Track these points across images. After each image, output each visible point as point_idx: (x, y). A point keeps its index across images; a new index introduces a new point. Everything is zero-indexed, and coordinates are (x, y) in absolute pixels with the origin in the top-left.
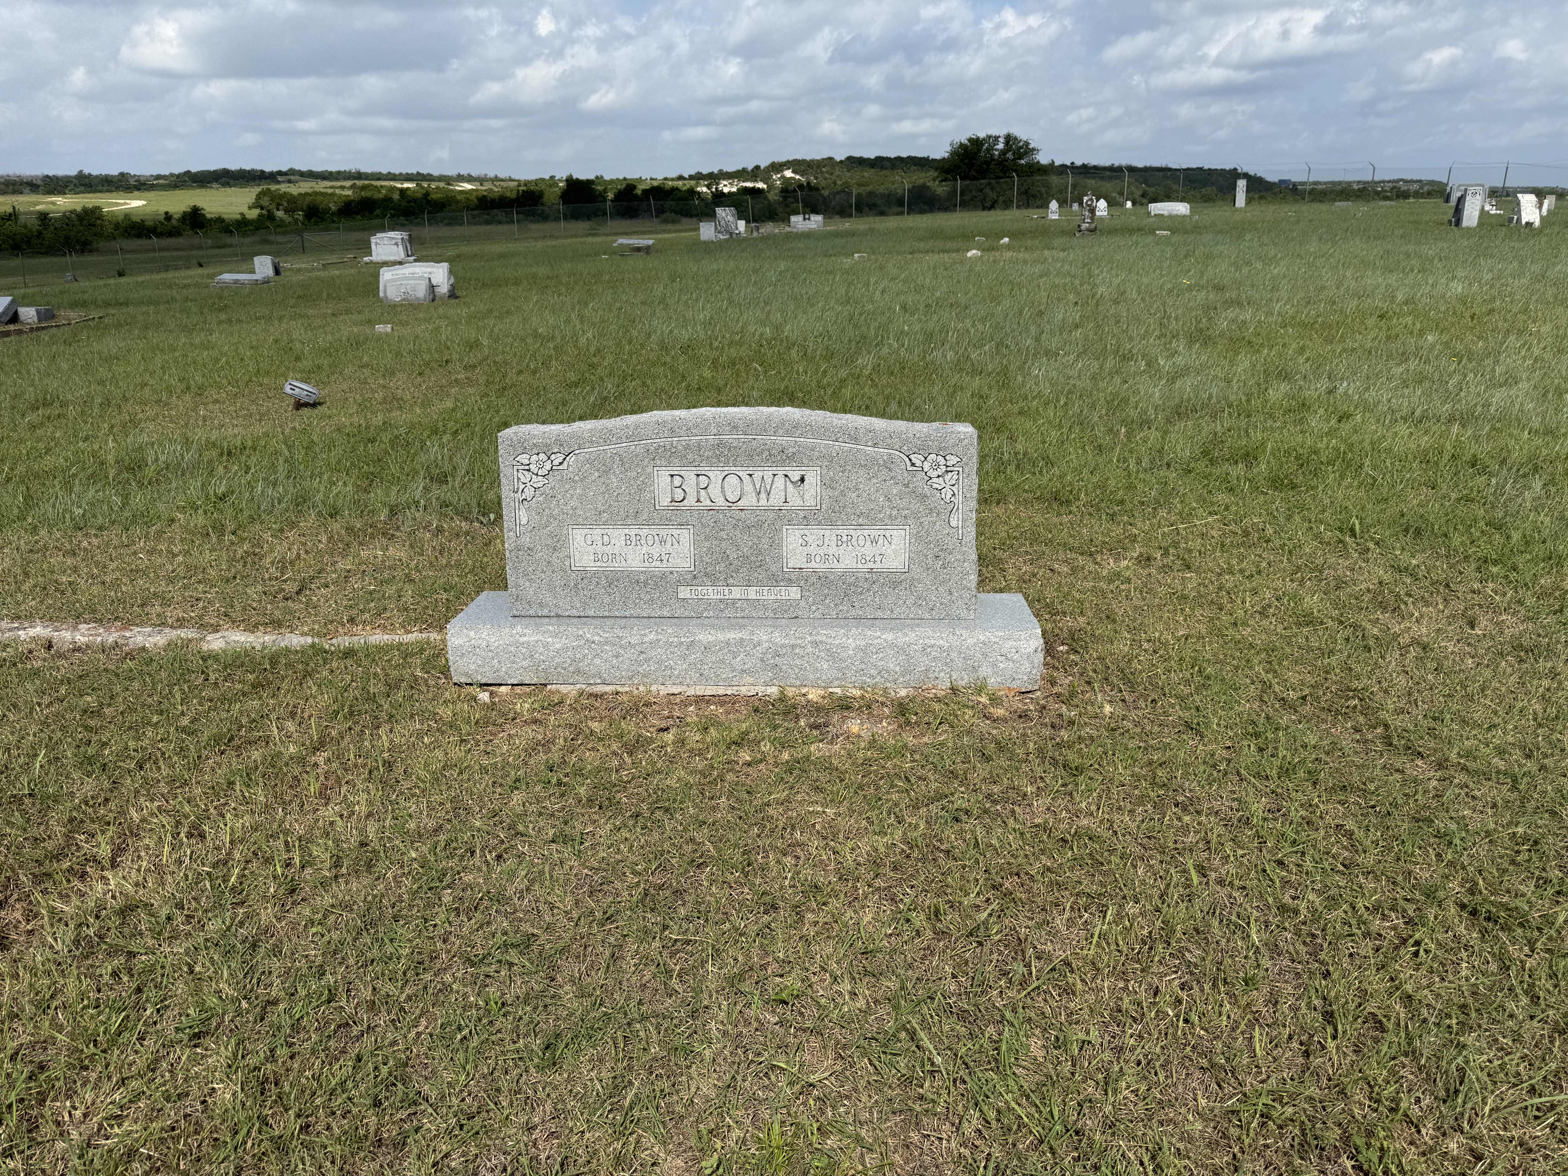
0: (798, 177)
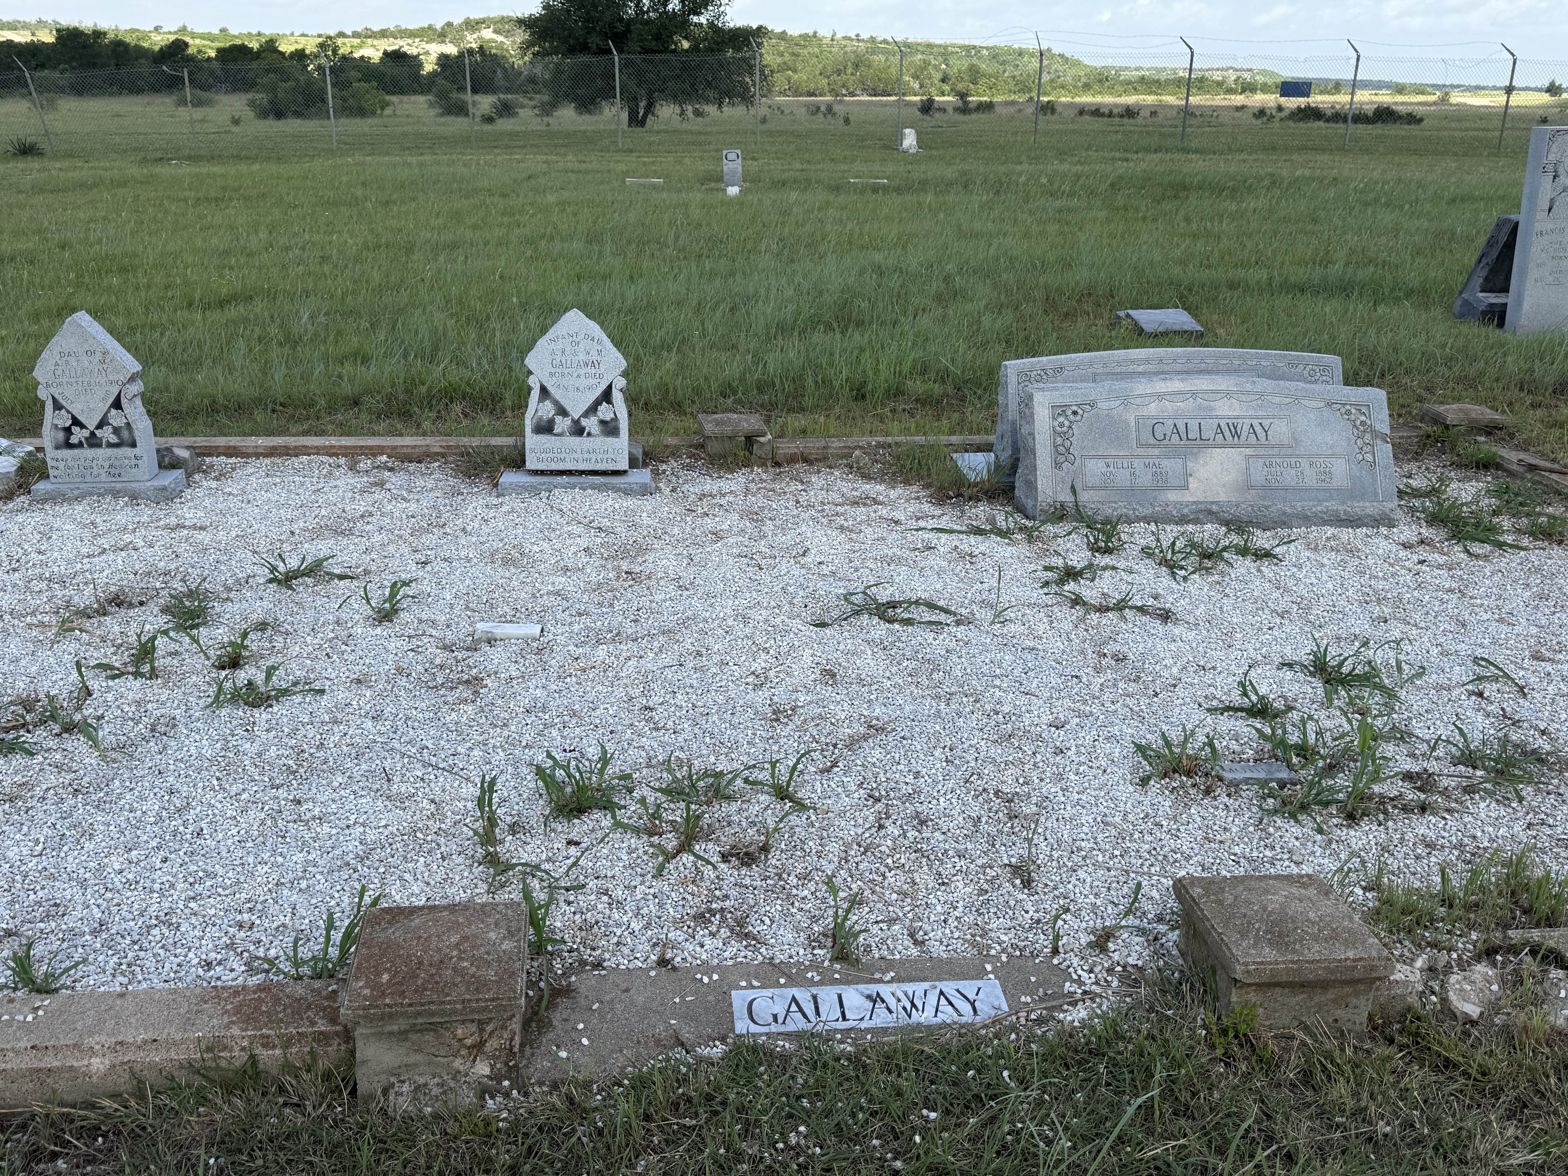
0: (500, 38)
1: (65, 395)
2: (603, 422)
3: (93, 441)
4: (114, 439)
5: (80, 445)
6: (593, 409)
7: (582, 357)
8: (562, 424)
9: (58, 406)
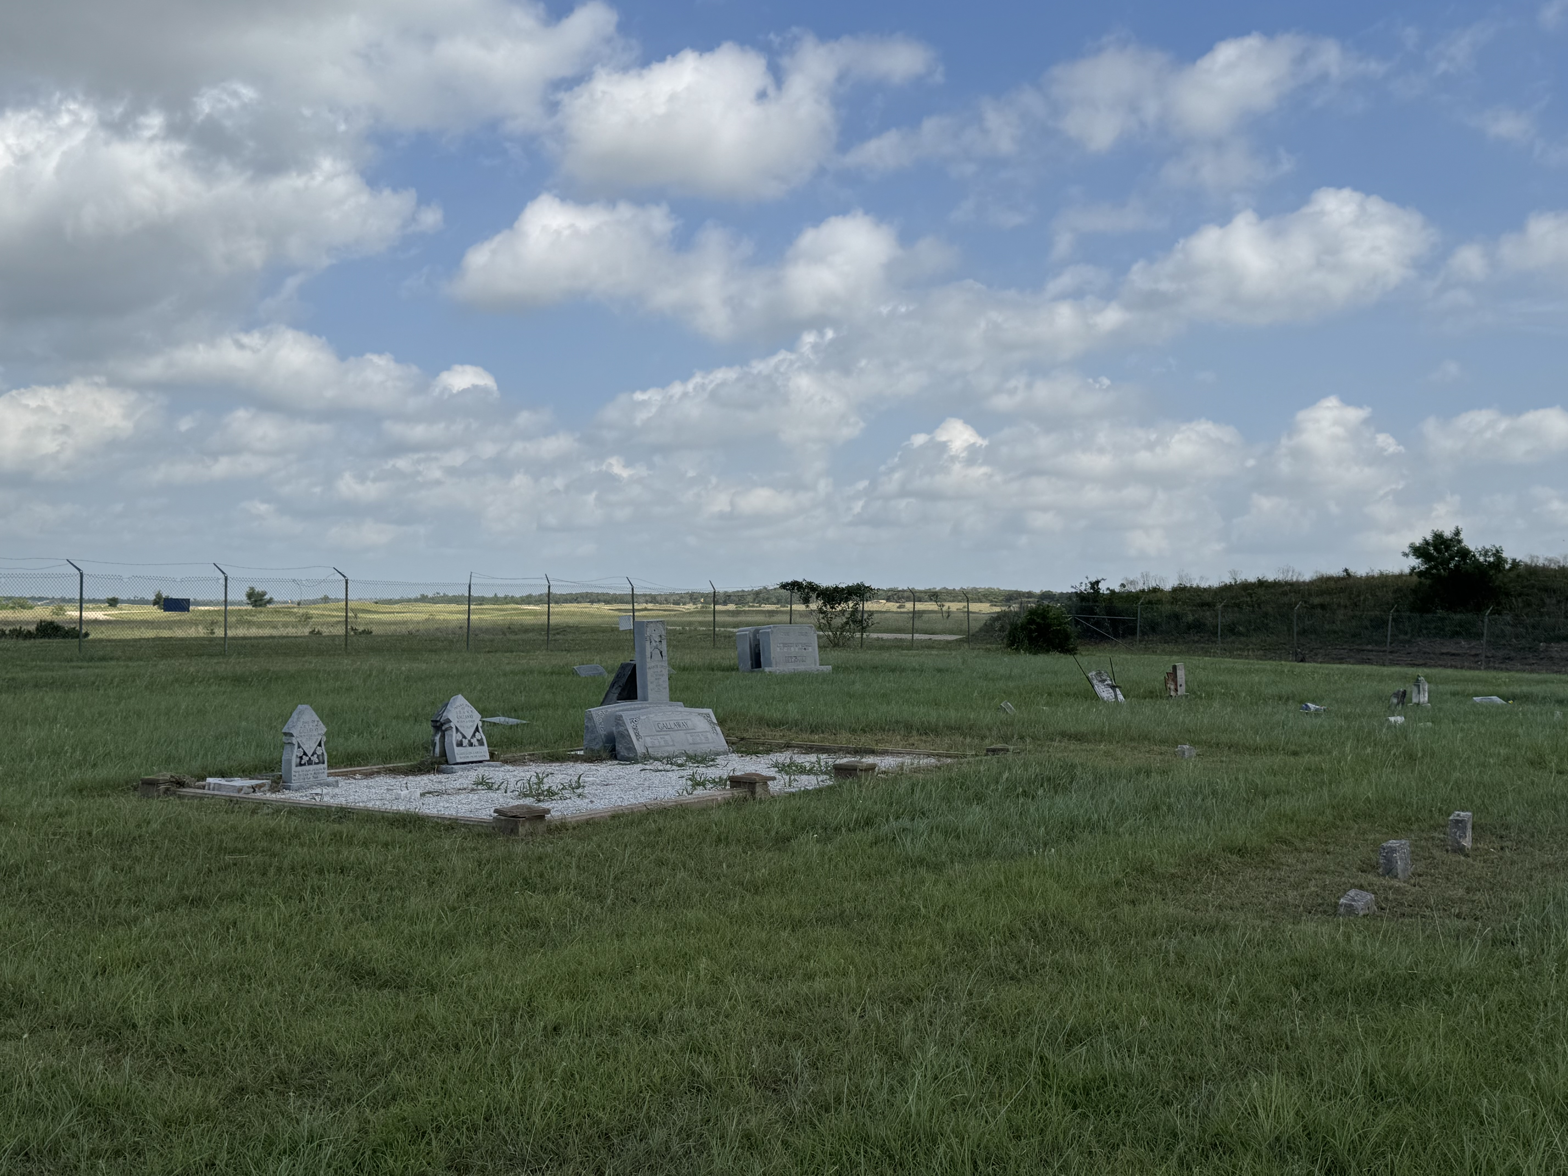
1: (303, 740)
2: (478, 740)
3: (310, 762)
4: (317, 761)
5: (304, 764)
6: (474, 735)
7: (466, 714)
8: (465, 742)
9: (299, 747)
